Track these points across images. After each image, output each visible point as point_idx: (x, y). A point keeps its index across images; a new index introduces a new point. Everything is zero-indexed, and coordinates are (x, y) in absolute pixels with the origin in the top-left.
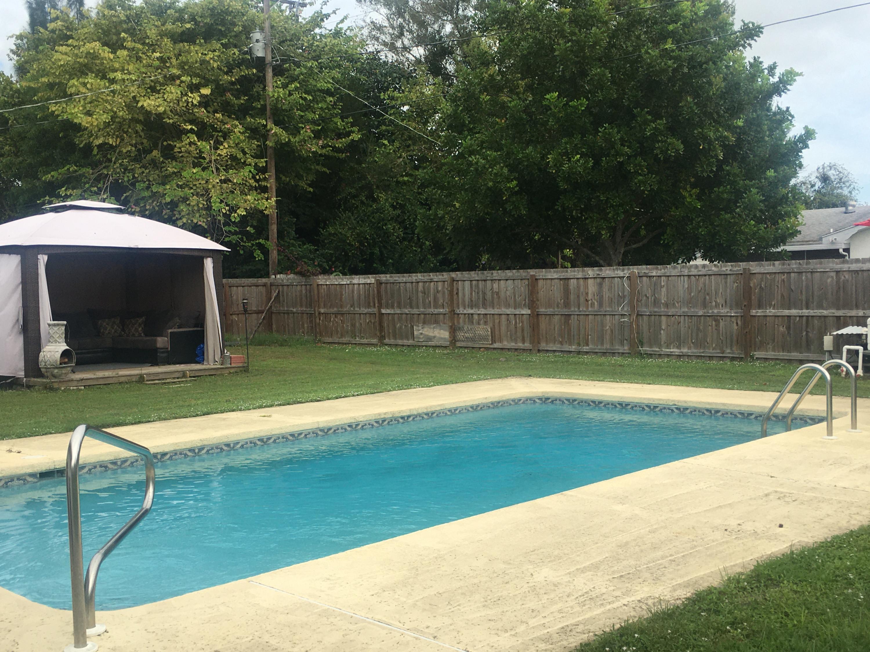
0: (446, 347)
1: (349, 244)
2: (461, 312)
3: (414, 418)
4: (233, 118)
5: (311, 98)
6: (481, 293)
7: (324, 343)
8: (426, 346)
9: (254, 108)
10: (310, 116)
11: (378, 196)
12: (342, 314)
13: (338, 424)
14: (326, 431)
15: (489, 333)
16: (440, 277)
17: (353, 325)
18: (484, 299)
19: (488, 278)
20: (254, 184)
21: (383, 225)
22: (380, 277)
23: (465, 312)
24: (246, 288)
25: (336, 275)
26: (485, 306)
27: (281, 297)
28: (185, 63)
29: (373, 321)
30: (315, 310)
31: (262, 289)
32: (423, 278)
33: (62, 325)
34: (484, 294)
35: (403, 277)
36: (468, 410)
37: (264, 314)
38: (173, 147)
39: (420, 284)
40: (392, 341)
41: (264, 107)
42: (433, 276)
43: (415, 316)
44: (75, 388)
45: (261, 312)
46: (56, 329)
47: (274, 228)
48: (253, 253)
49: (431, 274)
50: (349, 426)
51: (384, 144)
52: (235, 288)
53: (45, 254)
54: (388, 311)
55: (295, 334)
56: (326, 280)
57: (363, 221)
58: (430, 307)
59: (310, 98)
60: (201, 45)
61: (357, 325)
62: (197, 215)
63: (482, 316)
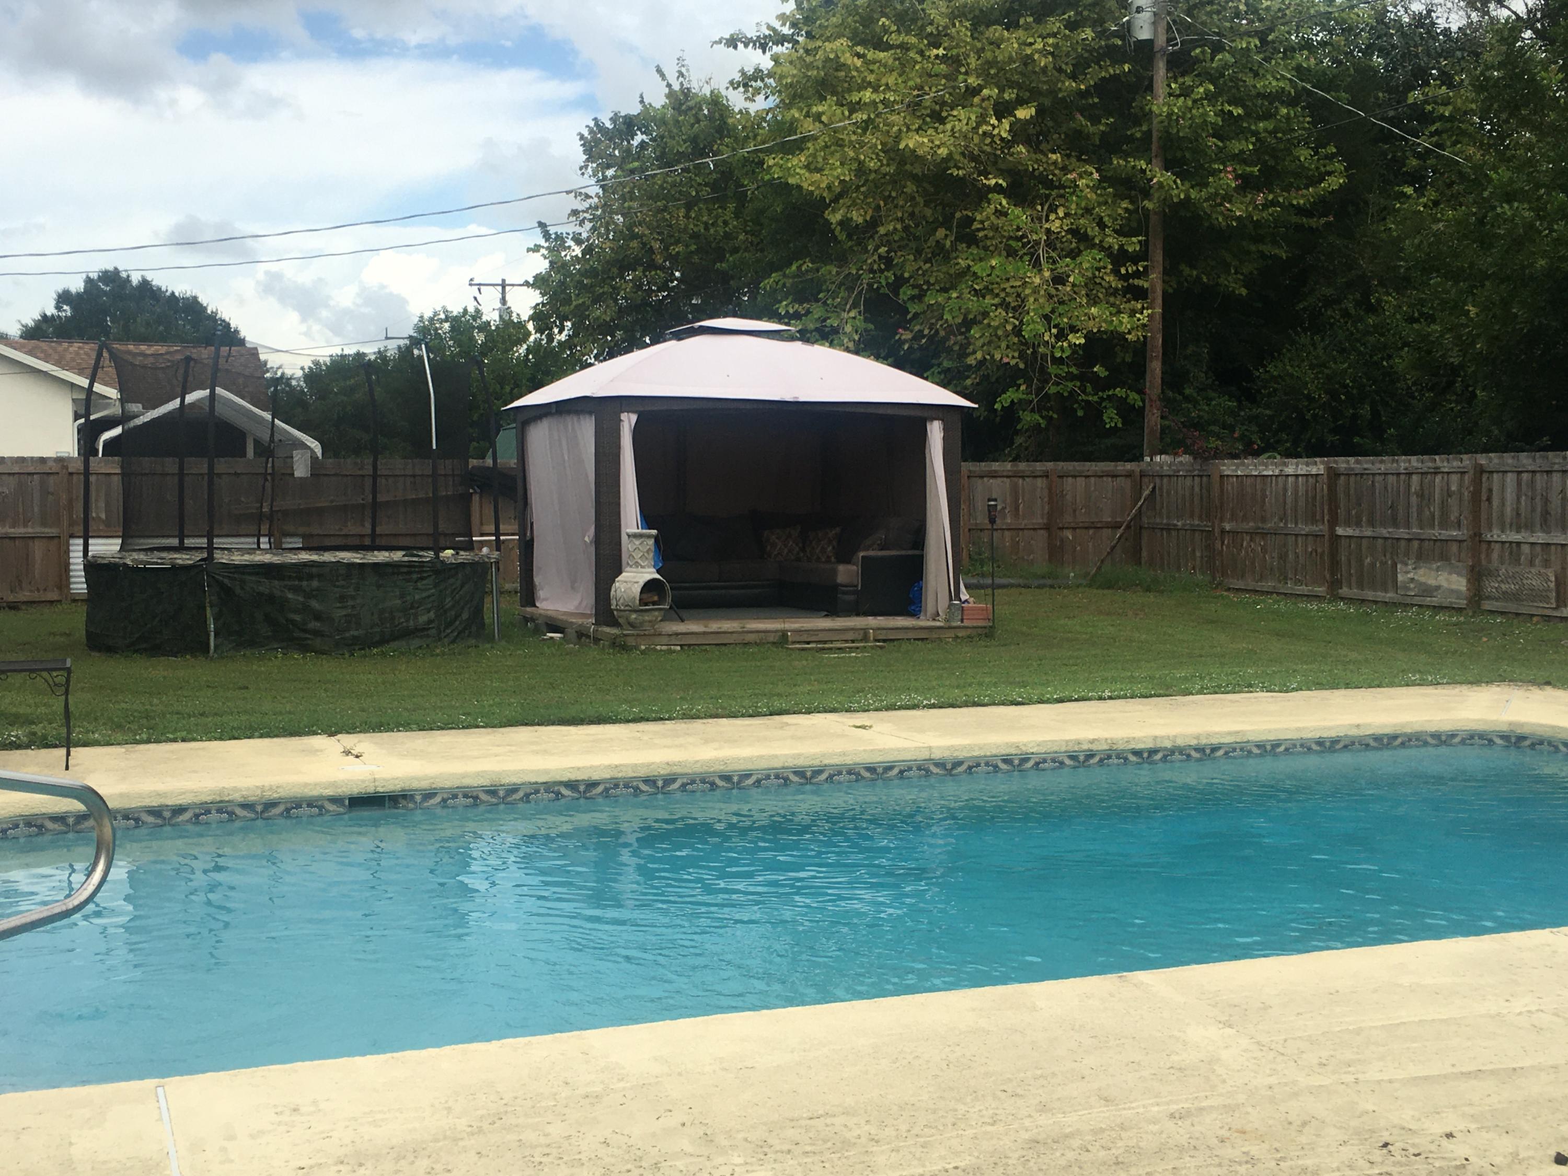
0: (1460, 610)
1: (1309, 398)
2: (1495, 538)
3: (1165, 757)
4: (1084, 160)
5: (1240, 111)
6: (1539, 498)
7: (1229, 589)
8: (1420, 606)
9: (1131, 139)
10: (1236, 146)
11: (1379, 301)
12: (1264, 535)
13: (975, 754)
14: (949, 766)
15: (1552, 585)
16: (1456, 463)
17: (1283, 557)
18: (1546, 513)
19: (1556, 467)
20: (1116, 283)
21: (1382, 359)
22: (1336, 462)
23: (1504, 538)
24: (1093, 479)
25: (1269, 457)
26: (1545, 526)
27: (1158, 498)
28: (991, 64)
29: (1319, 550)
30: (1213, 526)
31: (1126, 484)
32: (1420, 465)
33: (649, 536)
34: (1546, 501)
35: (1382, 462)
36: (1309, 749)
37: (1121, 530)
38: (971, 220)
39: (1414, 477)
40: (1355, 592)
41: (1148, 134)
42: (1441, 461)
43: (1403, 543)
44: (664, 648)
45: (1116, 526)
46: (637, 542)
47: (1156, 367)
48: (1101, 414)
49: (1437, 457)
50: (1005, 761)
51: (1404, 194)
52: (1070, 479)
53: (633, 412)
54: (1350, 532)
55: (1179, 568)
56: (1238, 466)
57: (1342, 351)
58: (1432, 526)
59: (1238, 111)
60: (1027, 27)
61: (1291, 556)
62: (1003, 345)
63: (1538, 549)
